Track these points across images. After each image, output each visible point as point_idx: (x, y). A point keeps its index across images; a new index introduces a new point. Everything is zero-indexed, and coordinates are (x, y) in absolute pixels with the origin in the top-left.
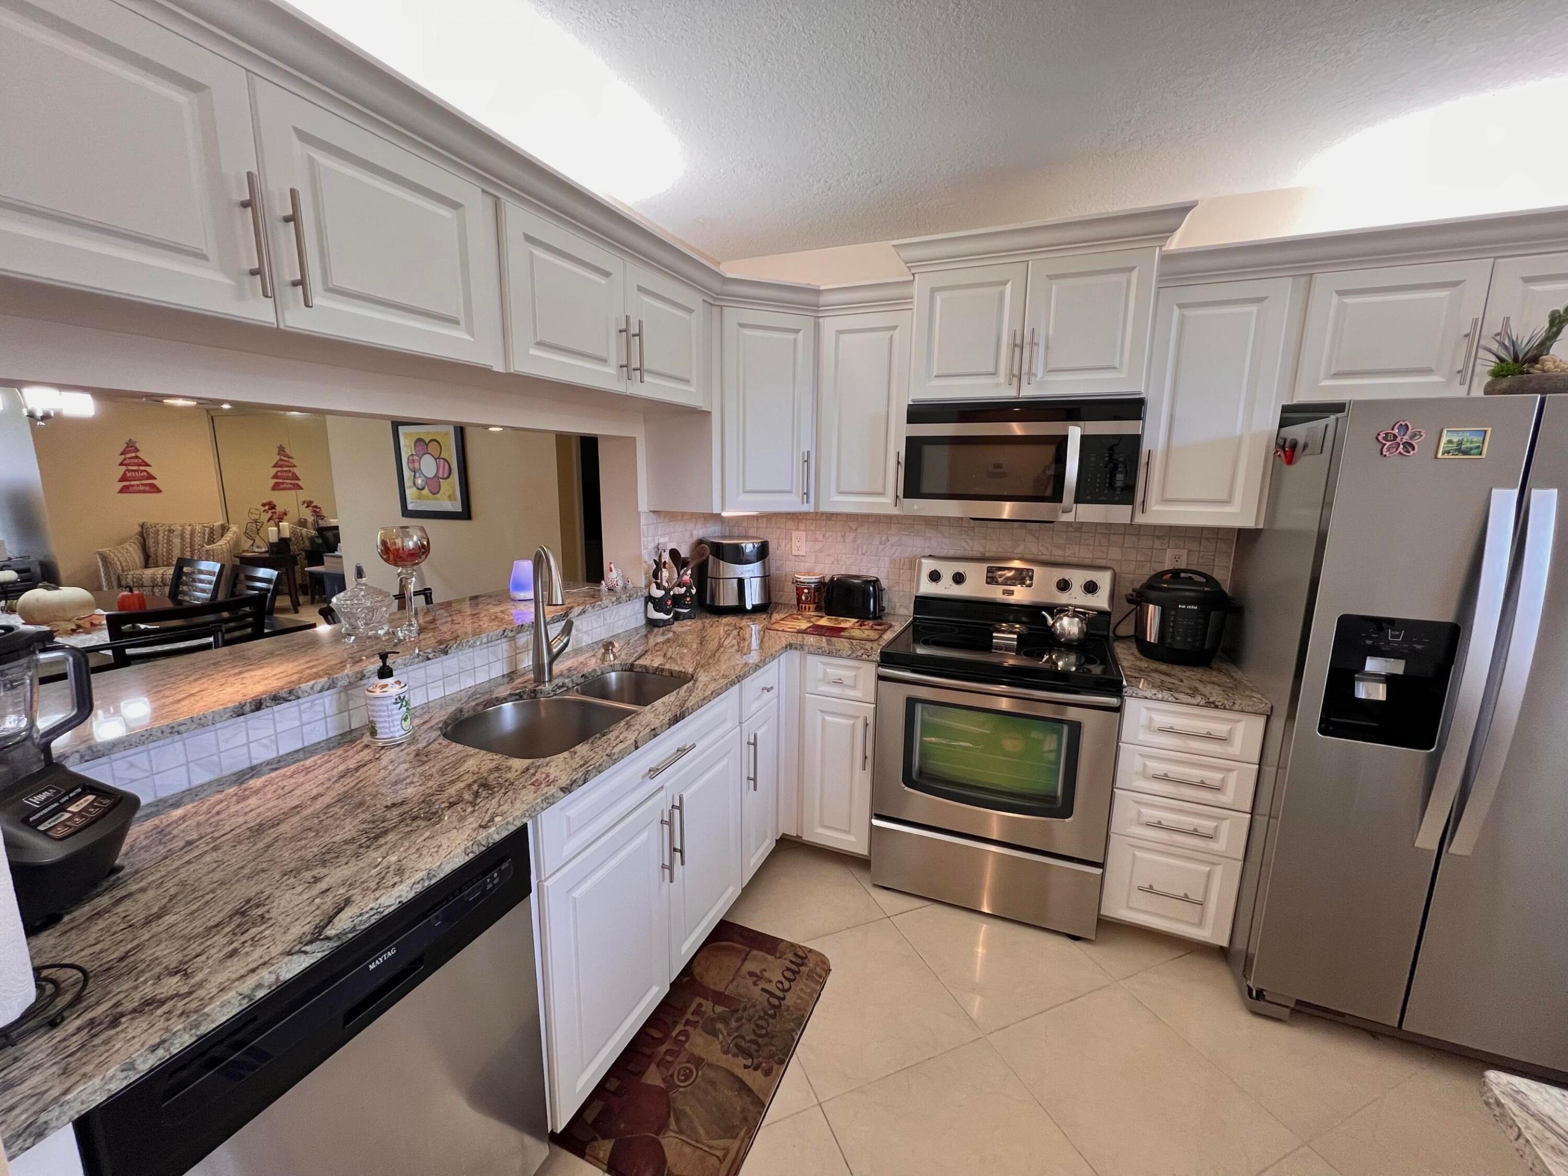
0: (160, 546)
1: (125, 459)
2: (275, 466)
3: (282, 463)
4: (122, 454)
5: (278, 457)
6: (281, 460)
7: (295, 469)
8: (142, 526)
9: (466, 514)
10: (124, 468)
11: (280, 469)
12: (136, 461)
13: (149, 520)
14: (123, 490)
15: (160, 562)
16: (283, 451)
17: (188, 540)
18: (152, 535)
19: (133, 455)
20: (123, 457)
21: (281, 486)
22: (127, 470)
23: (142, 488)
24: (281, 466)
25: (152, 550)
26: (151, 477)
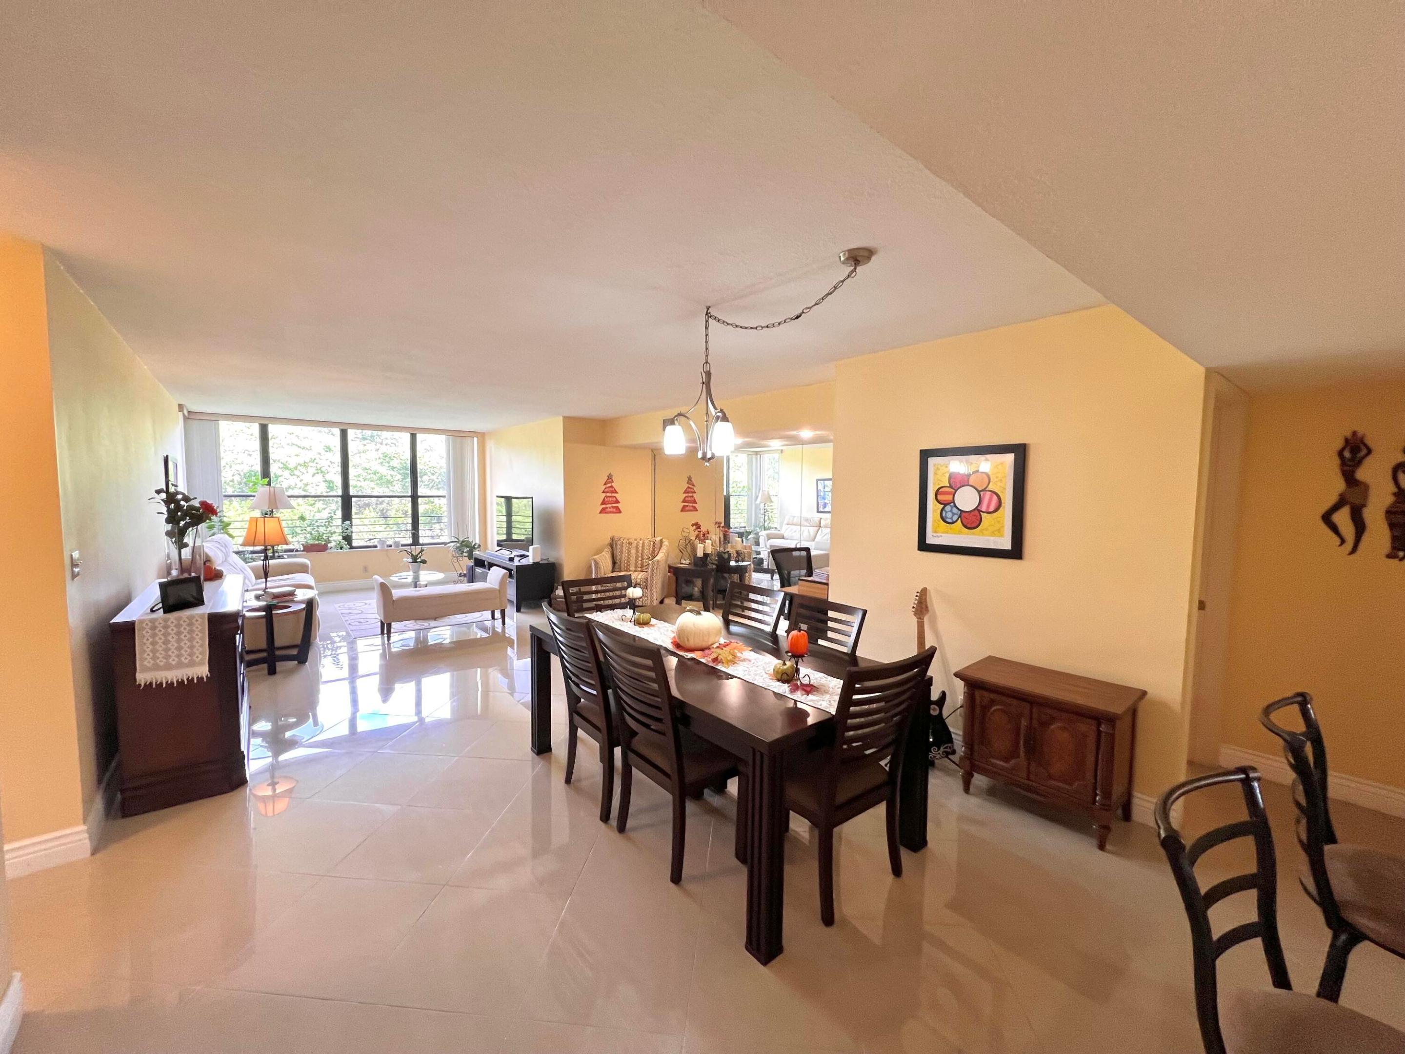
0: (623, 555)
1: (606, 488)
2: (684, 493)
3: (689, 490)
4: (605, 484)
5: (687, 485)
6: (688, 487)
7: (694, 495)
8: (612, 539)
9: (1016, 552)
10: (604, 495)
11: (687, 495)
12: (611, 489)
13: (617, 535)
14: (603, 511)
15: (622, 569)
16: (691, 480)
17: (640, 552)
18: (619, 547)
19: (610, 485)
20: (605, 487)
21: (687, 508)
22: (606, 496)
23: (612, 510)
24: (688, 493)
25: (619, 557)
26: (617, 502)
